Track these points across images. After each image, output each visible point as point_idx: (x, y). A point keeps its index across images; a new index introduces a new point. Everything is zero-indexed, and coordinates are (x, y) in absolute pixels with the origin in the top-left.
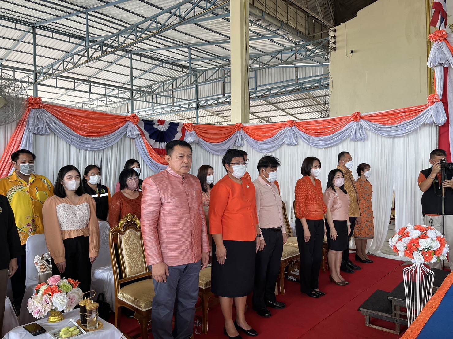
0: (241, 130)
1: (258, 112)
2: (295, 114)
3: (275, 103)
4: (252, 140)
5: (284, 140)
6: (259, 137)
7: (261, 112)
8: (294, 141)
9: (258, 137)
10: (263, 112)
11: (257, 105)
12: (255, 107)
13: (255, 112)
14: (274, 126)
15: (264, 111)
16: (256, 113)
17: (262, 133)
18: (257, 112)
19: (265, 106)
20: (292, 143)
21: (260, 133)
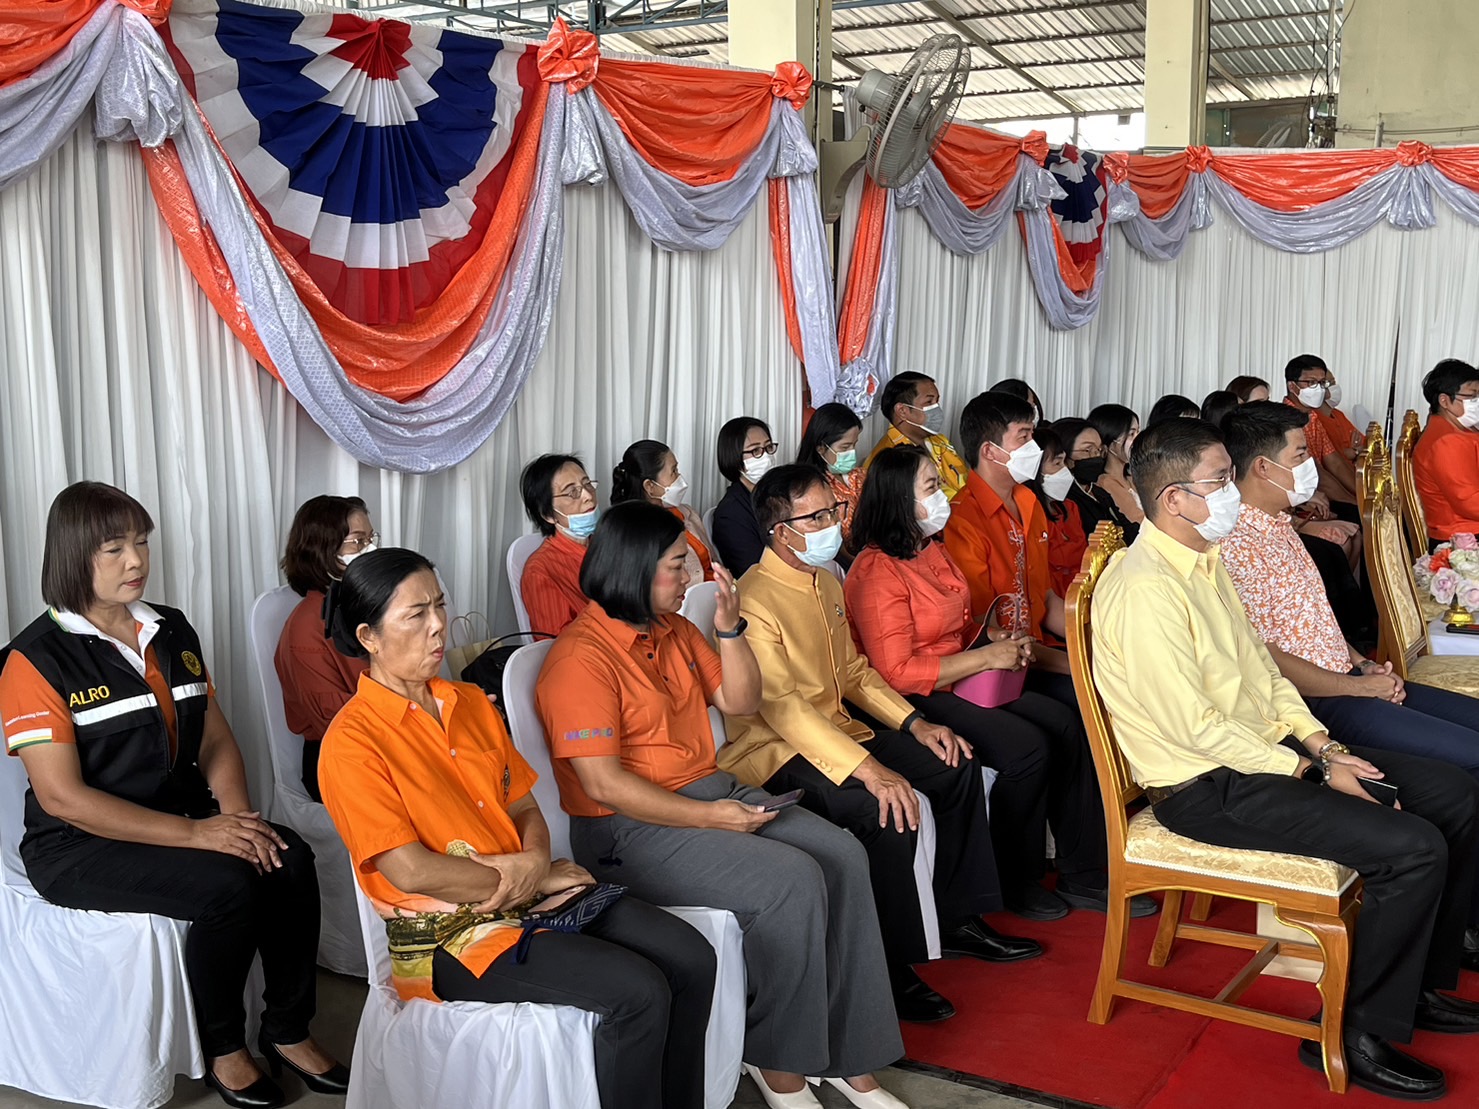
0: (1207, 169)
1: (871, 53)
2: (1031, 65)
3: (966, 17)
4: (1253, 209)
5: (1383, 210)
6: (1283, 199)
7: (884, 52)
8: (1425, 212)
9: (1277, 195)
10: (894, 51)
11: (882, 20)
12: (870, 30)
13: (856, 49)
14: (1344, 161)
15: (902, 45)
16: (861, 54)
17: (1291, 182)
18: (867, 49)
19: (918, 26)
20: (1415, 221)
21: (1283, 182)
